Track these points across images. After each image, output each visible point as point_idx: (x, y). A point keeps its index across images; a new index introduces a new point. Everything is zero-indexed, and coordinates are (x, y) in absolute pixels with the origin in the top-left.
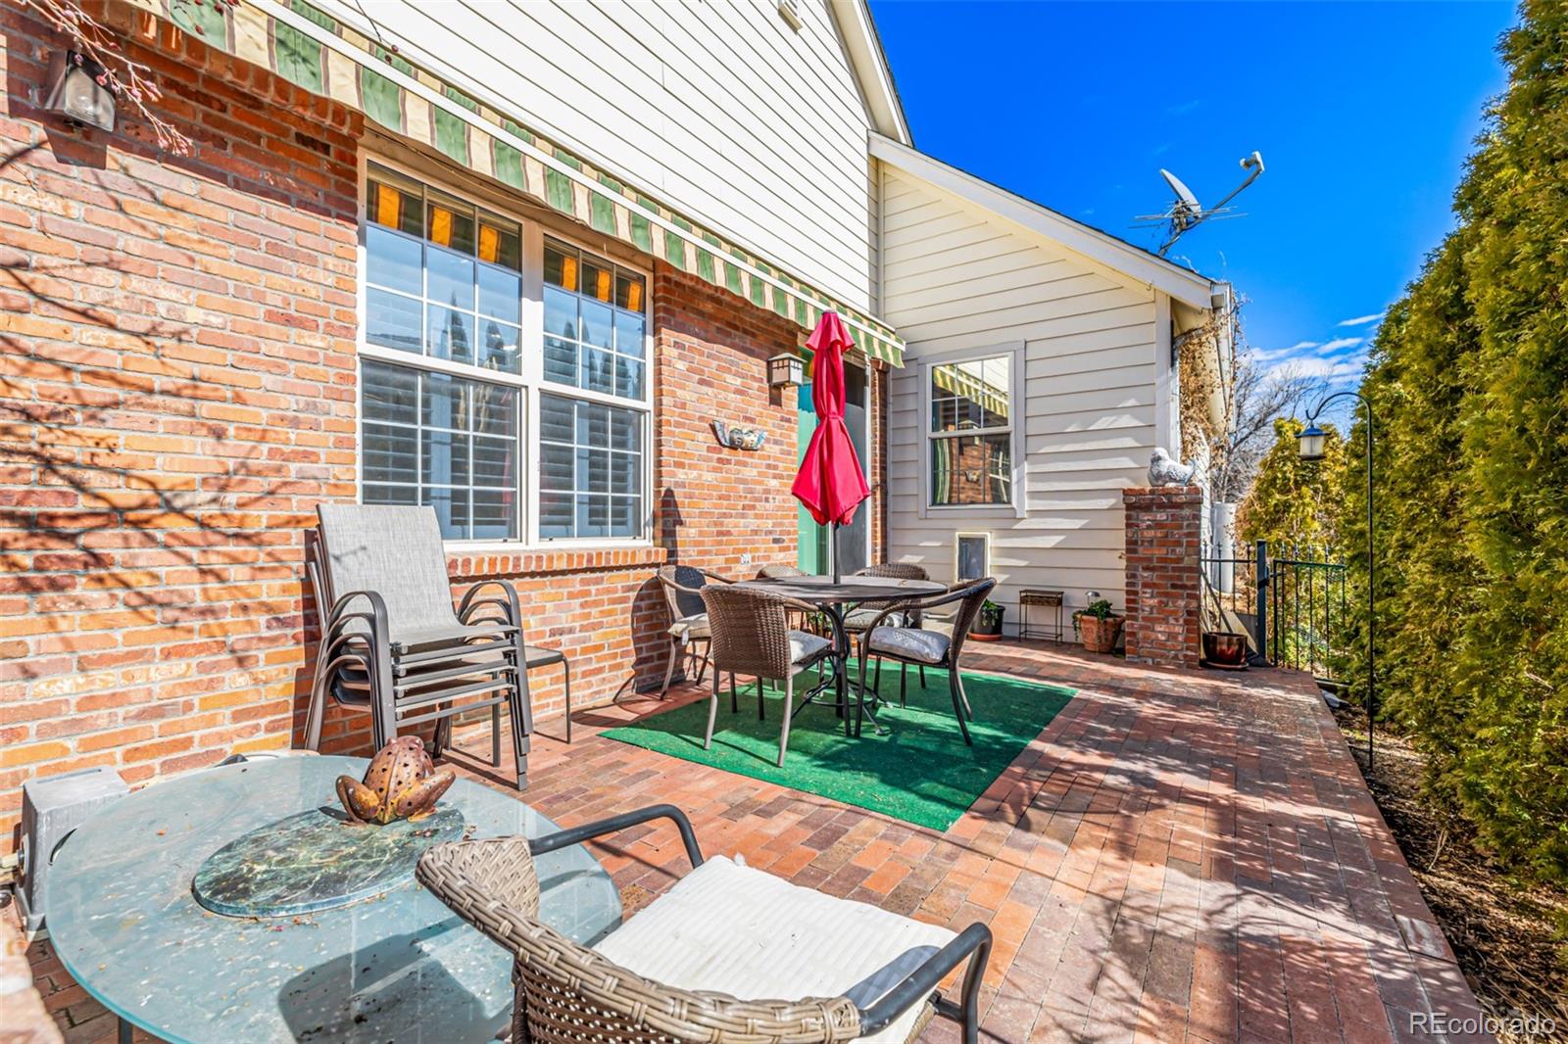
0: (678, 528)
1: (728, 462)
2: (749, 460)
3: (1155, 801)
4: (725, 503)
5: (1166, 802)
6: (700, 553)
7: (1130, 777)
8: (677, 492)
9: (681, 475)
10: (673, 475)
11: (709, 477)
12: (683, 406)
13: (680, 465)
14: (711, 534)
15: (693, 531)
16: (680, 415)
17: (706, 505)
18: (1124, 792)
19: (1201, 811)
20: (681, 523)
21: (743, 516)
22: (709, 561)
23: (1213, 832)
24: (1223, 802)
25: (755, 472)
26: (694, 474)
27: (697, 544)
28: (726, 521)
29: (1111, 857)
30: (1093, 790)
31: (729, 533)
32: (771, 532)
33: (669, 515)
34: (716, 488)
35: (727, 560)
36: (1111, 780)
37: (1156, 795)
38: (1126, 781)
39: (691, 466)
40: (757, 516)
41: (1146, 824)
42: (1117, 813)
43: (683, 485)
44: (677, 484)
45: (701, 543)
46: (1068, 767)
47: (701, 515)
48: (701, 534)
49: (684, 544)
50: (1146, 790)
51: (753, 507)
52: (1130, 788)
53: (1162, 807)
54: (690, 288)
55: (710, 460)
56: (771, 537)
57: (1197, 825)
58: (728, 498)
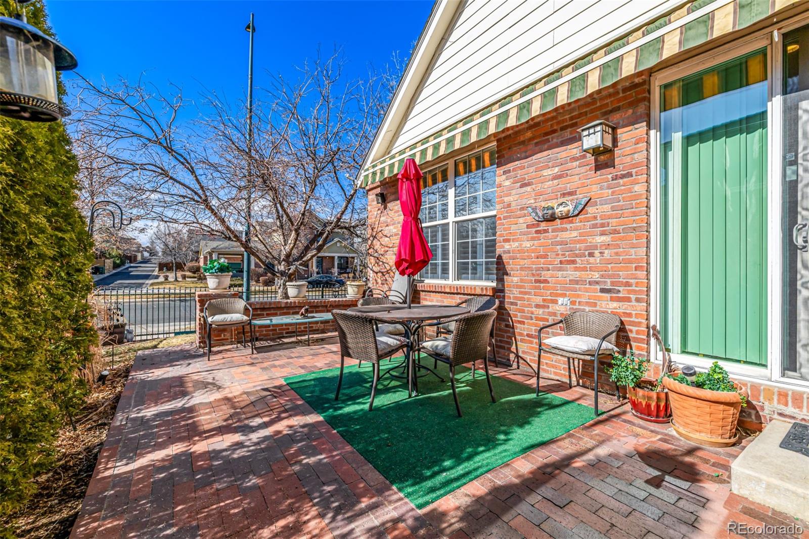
0: (505, 277)
1: (546, 231)
2: (568, 226)
3: (230, 422)
4: (542, 260)
5: (225, 423)
6: (521, 293)
7: (252, 427)
8: (505, 257)
9: (507, 246)
10: (503, 247)
11: (527, 244)
12: (509, 205)
13: (507, 241)
14: (531, 282)
15: (515, 279)
16: (507, 212)
17: (526, 263)
18: (247, 418)
19: (206, 427)
20: (507, 274)
21: (560, 269)
22: (529, 300)
23: (198, 421)
24: (197, 438)
25: (575, 234)
26: (517, 244)
27: (518, 287)
28: (543, 273)
29: (230, 395)
30: (260, 412)
31: (546, 281)
32: (597, 283)
33: (500, 270)
34: (533, 251)
35: (544, 300)
36: (258, 421)
37: (232, 424)
38: (251, 424)
39: (514, 240)
40: (576, 269)
41: (227, 411)
42: (241, 409)
43: (509, 252)
44: (505, 252)
45: (521, 287)
46: (283, 415)
47: (522, 269)
48: (522, 281)
49: (509, 286)
50: (238, 424)
51: (574, 262)
52: (246, 422)
53: (226, 420)
54: (513, 133)
55: (529, 233)
56: (598, 287)
57: (206, 420)
58: (546, 256)
